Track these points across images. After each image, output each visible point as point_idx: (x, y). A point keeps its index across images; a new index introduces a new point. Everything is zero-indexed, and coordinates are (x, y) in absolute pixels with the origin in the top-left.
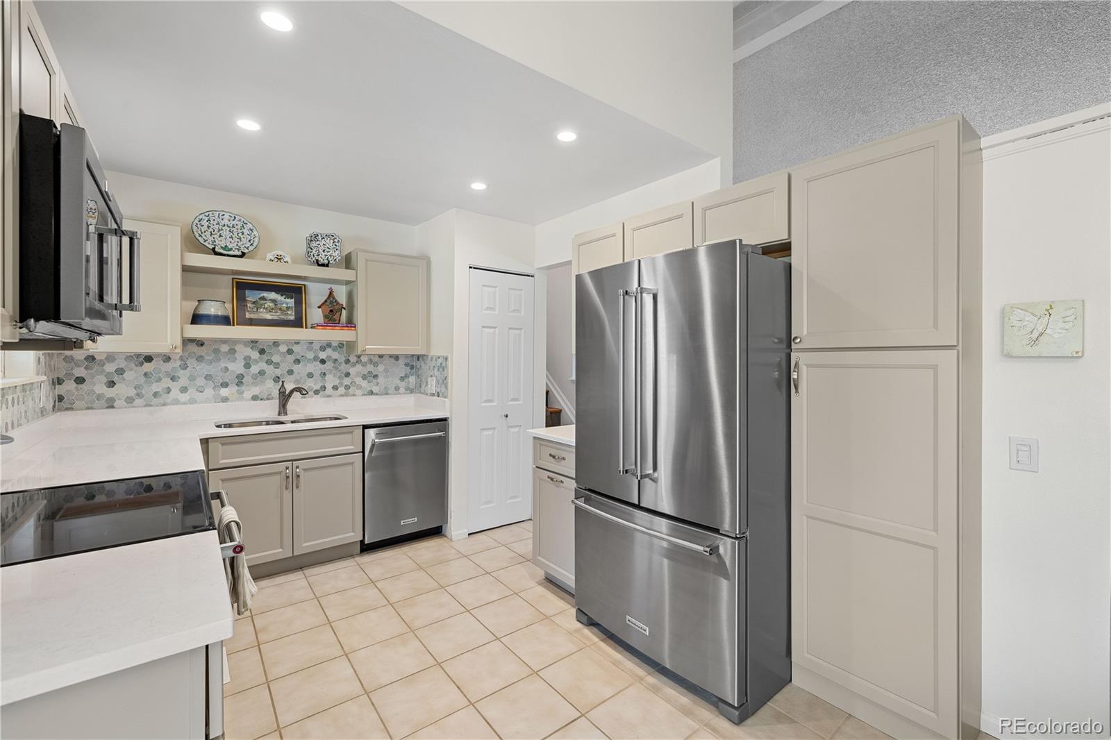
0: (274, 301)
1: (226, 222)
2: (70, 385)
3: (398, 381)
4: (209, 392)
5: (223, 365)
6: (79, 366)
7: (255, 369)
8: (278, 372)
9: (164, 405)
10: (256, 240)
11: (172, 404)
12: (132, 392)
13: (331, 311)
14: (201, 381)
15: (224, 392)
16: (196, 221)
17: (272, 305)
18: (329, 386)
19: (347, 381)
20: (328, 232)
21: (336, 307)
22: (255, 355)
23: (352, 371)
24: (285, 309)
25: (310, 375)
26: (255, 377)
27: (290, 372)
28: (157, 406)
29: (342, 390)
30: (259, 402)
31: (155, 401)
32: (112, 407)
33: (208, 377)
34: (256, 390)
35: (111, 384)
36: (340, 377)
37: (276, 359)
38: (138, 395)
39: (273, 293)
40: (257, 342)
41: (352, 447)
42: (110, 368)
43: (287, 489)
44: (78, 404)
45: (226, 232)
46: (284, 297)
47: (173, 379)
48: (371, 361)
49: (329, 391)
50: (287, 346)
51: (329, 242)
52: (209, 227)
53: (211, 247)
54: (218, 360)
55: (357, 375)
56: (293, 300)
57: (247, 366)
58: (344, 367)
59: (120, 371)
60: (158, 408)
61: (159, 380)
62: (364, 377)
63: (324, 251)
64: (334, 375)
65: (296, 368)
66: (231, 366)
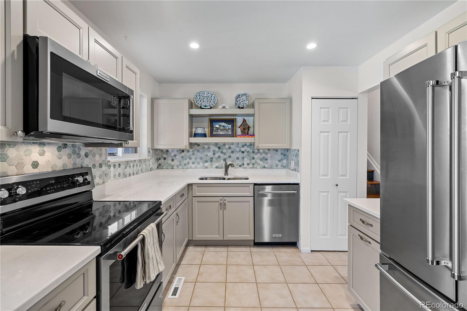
0: (223, 126)
1: (206, 95)
2: (162, 160)
3: (277, 162)
4: (201, 164)
5: (206, 154)
6: (164, 154)
7: (217, 155)
8: (225, 157)
9: (187, 168)
10: (216, 101)
11: (190, 168)
12: (178, 163)
13: (244, 129)
14: (198, 160)
15: (206, 164)
16: (195, 97)
17: (223, 128)
18: (245, 163)
19: (253, 161)
20: (243, 93)
21: (246, 127)
22: (217, 149)
23: (256, 157)
24: (228, 129)
25: (238, 158)
26: (216, 159)
27: (230, 157)
28: (185, 169)
29: (251, 165)
30: (218, 169)
31: (185, 167)
32: (173, 168)
33: (201, 158)
34: (217, 164)
35: (173, 160)
36: (250, 160)
37: (224, 151)
38: (180, 164)
39: (223, 123)
40: (217, 144)
41: (249, 194)
42: (172, 154)
43: (221, 209)
44: (165, 167)
45: (205, 100)
46: (227, 124)
47: (190, 159)
48: (264, 152)
49: (245, 166)
50: (229, 145)
51: (244, 97)
52: (200, 98)
53: (200, 106)
54: (204, 151)
55: (258, 159)
56: (231, 125)
57: (214, 154)
58: (252, 155)
59: (175, 156)
60: (185, 170)
61: (186, 159)
62: (261, 160)
63: (242, 102)
64: (248, 159)
65: (232, 155)
66: (209, 154)
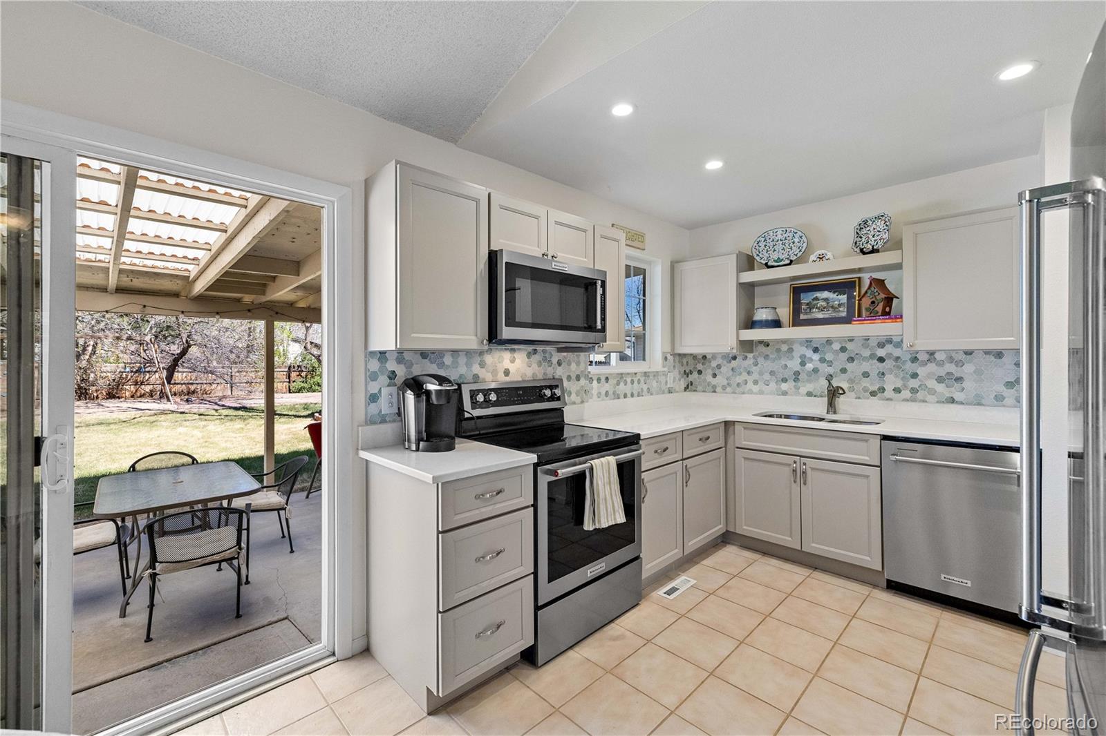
0: (826, 300)
1: (780, 237)
2: (695, 375)
3: (1001, 388)
4: (773, 385)
5: (783, 363)
6: (699, 363)
7: (809, 366)
8: (831, 370)
9: (743, 393)
10: (805, 245)
11: (748, 393)
12: (725, 382)
13: (873, 302)
14: (767, 376)
15: (784, 386)
16: (755, 244)
17: (824, 304)
18: (889, 388)
19: (914, 383)
20: (876, 214)
21: (878, 298)
22: (809, 353)
23: (921, 371)
24: (837, 306)
25: (866, 375)
26: (809, 374)
27: (844, 371)
28: (739, 393)
29: (906, 394)
30: (813, 398)
31: (738, 390)
32: (715, 392)
33: (772, 373)
34: (810, 387)
35: (715, 375)
36: (903, 378)
37: (829, 357)
38: (728, 384)
39: (826, 292)
40: (811, 341)
41: (867, 458)
42: (714, 364)
43: (795, 482)
44: (699, 388)
45: (779, 246)
46: (837, 294)
47: (749, 373)
48: (951, 360)
49: (889, 393)
50: (840, 343)
51: (880, 224)
52: (765, 246)
53: (764, 262)
54: (780, 358)
55: (929, 376)
56: (846, 296)
57: (803, 364)
58: (909, 367)
59: (719, 367)
60: (739, 395)
61: (740, 374)
62: (940, 380)
63: (873, 236)
64: (896, 376)
65: (849, 366)
66: (789, 364)
